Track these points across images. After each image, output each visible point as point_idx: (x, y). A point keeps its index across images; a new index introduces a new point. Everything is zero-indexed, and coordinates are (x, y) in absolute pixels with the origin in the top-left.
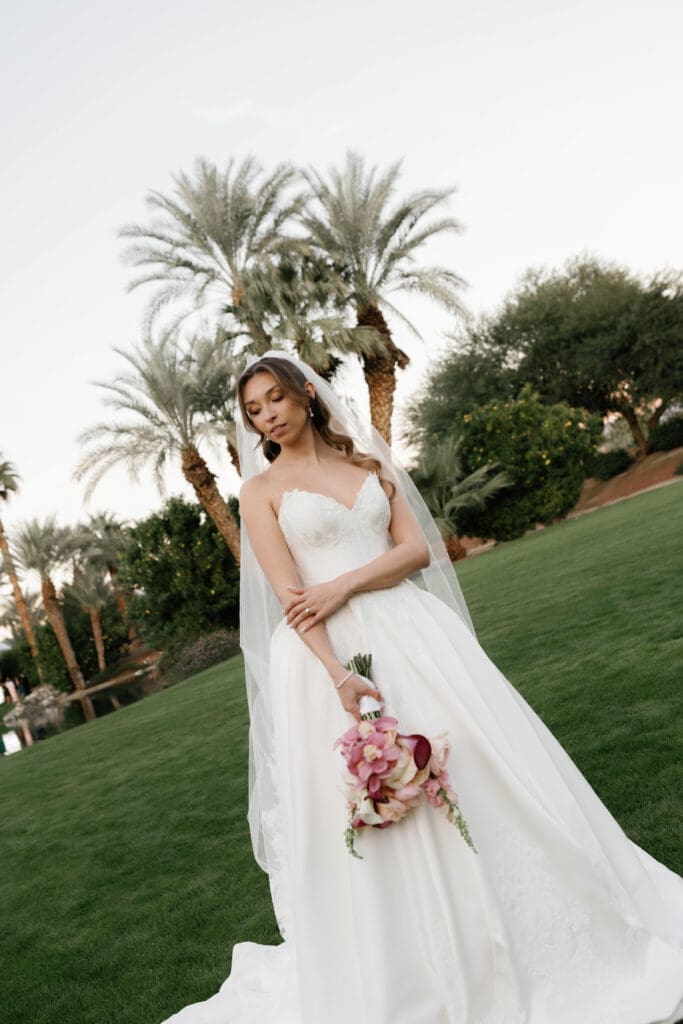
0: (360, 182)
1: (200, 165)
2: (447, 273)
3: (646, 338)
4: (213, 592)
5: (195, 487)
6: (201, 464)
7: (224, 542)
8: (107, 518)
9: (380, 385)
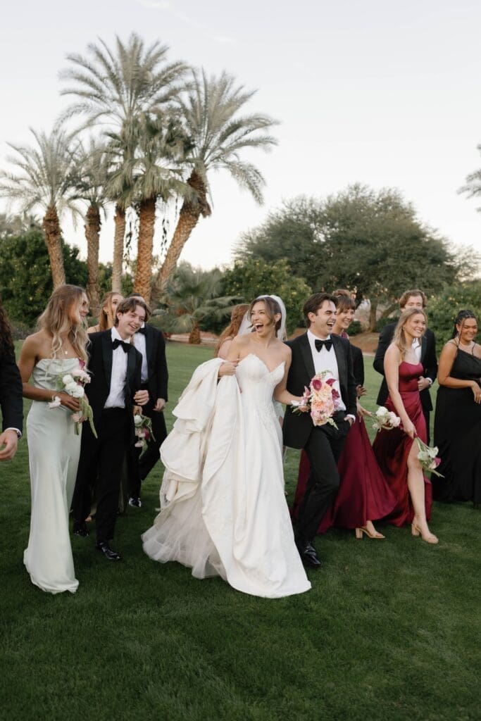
0: (227, 92)
1: (133, 39)
2: (256, 171)
4: (31, 299)
5: (46, 232)
6: (56, 220)
7: (51, 273)
9: (185, 221)
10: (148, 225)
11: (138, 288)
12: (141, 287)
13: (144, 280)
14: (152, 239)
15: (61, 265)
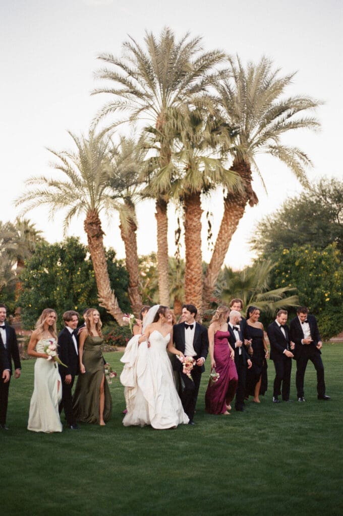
0: (266, 76)
2: (302, 154)
5: (88, 236)
6: (98, 223)
7: (95, 278)
8: (30, 224)
9: (232, 212)
10: (195, 219)
11: (190, 287)
12: (193, 286)
13: (195, 278)
14: (200, 234)
15: (106, 270)
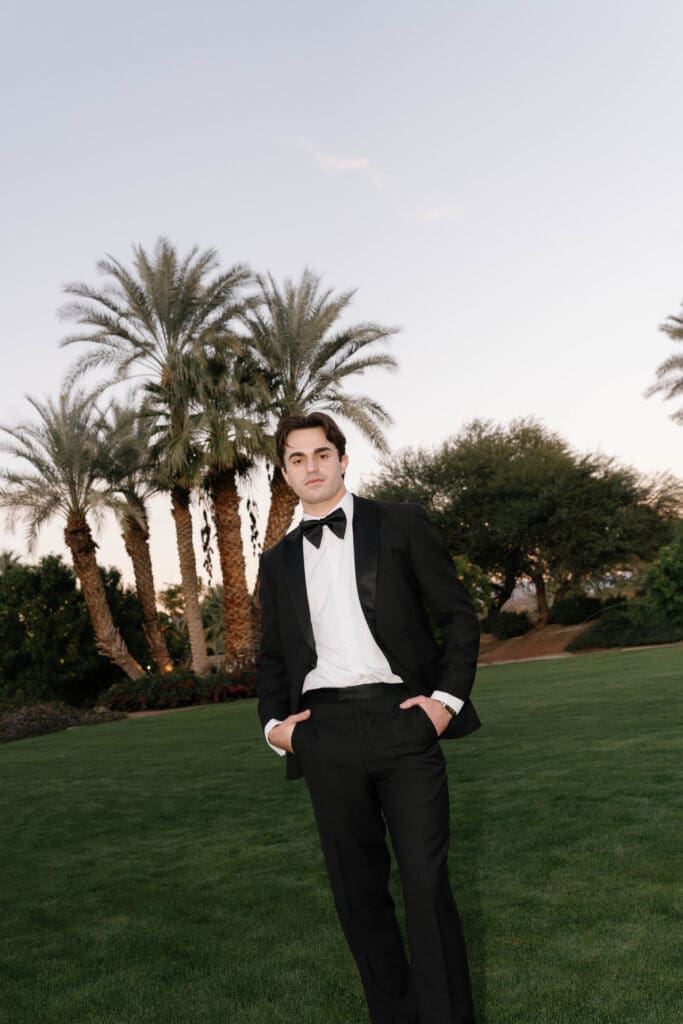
0: (312, 300)
1: (162, 246)
2: (374, 405)
3: (563, 513)
4: (62, 661)
5: (72, 551)
6: (86, 530)
7: (88, 614)
8: (13, 558)
9: (283, 497)
10: (230, 511)
11: (231, 611)
12: (236, 609)
13: (238, 598)
14: (239, 532)
15: (103, 599)
